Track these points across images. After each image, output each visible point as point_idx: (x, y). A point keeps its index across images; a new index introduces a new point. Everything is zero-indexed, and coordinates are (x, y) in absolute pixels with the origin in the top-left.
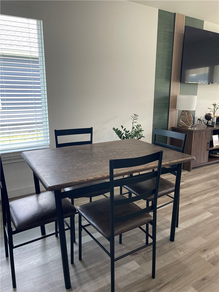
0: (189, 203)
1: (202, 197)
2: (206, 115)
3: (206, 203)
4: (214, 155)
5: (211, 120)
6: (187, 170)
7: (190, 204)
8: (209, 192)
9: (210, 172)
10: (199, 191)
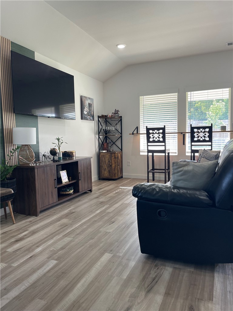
0: (29, 257)
1: (47, 243)
2: (51, 150)
3: (51, 250)
4: (64, 193)
5: (57, 155)
6: (34, 216)
7: (31, 257)
8: (57, 235)
9: (60, 211)
10: (45, 236)
